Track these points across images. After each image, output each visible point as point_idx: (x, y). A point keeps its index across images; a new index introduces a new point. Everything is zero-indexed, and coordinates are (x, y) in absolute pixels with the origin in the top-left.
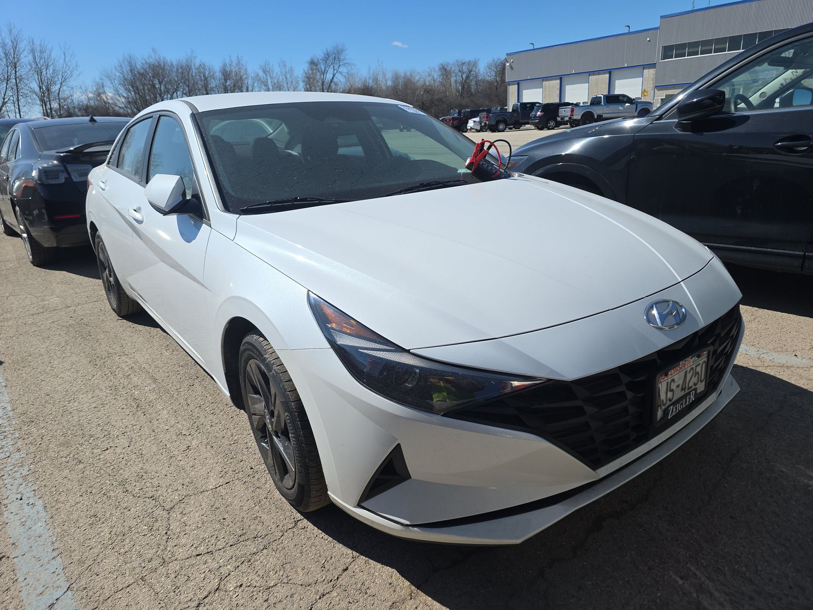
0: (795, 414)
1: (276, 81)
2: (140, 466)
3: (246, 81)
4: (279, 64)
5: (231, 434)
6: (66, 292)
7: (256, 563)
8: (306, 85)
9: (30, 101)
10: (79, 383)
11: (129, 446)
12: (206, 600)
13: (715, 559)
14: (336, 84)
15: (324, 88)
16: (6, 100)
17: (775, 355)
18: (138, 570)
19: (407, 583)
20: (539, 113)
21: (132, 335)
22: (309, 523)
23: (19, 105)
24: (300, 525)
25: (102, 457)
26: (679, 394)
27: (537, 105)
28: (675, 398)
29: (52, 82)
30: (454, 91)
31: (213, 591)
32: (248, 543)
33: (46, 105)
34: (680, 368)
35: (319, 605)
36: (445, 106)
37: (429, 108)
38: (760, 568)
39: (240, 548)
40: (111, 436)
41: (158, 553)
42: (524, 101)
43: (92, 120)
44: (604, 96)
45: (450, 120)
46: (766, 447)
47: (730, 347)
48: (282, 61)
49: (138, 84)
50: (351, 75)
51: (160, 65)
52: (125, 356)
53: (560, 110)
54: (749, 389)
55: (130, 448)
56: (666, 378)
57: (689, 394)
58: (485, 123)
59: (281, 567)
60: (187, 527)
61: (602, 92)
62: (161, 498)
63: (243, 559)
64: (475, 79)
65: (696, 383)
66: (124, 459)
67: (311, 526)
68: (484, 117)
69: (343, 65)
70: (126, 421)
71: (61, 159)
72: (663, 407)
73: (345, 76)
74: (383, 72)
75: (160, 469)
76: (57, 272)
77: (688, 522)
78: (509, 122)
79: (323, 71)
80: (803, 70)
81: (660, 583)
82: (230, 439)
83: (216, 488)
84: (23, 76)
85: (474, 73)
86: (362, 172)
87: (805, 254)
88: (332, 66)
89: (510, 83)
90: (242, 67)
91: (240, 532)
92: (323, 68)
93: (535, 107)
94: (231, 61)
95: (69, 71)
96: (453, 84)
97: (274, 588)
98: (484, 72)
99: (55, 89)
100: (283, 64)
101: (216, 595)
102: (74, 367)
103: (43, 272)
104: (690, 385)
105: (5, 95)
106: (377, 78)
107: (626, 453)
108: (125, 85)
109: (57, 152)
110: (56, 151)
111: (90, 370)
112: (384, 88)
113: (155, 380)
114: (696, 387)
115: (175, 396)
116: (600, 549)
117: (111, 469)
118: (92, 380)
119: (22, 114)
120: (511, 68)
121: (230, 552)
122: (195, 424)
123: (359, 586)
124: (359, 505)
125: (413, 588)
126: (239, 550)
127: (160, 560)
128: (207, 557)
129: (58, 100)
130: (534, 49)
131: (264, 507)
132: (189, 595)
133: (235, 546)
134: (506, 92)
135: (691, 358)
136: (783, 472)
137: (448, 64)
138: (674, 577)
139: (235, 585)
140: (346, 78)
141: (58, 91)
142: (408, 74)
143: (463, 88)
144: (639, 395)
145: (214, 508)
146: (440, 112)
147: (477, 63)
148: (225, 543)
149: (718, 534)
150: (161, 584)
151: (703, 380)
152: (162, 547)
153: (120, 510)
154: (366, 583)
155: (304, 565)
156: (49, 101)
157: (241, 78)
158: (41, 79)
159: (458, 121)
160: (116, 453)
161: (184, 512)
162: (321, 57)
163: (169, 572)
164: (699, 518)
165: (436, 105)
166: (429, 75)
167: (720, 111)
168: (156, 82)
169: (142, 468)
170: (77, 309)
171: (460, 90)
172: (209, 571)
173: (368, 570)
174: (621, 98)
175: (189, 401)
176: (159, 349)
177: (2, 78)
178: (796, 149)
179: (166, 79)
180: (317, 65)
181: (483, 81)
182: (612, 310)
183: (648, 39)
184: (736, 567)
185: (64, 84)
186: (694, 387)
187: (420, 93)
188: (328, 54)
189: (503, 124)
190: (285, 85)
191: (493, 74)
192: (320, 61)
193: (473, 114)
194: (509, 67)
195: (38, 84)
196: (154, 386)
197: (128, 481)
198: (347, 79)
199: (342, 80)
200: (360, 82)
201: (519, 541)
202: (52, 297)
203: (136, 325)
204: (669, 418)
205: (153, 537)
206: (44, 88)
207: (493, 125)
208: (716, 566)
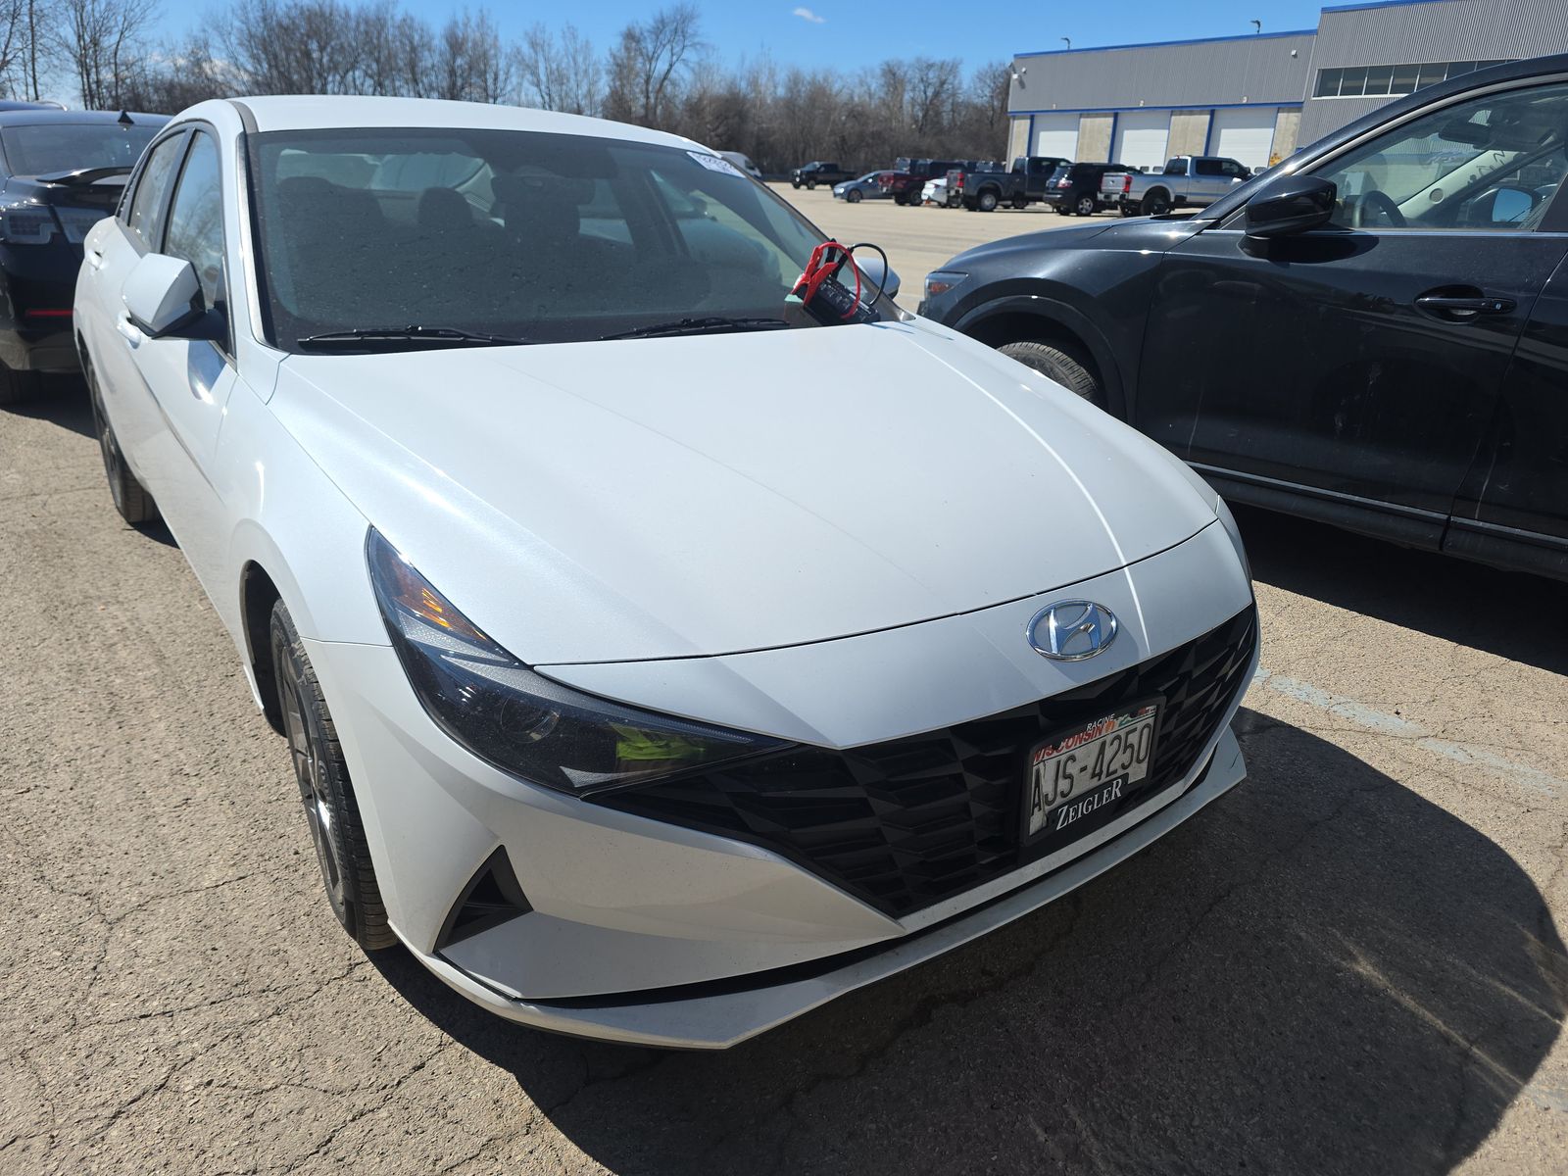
0: (1359, 828)
1: (554, 66)
2: (83, 829)
3: (494, 62)
4: (564, 33)
5: (276, 780)
6: (39, 464)
7: (251, 1041)
8: (613, 80)
9: (56, 62)
10: (11, 651)
11: (71, 789)
12: (134, 1107)
13: (1121, 1097)
14: (674, 84)
15: (650, 89)
16: (9, 58)
17: (1359, 708)
18: (19, 1037)
19: (529, 1102)
20: (1063, 181)
21: (142, 563)
22: (376, 970)
23: (34, 70)
24: (358, 973)
25: (13, 805)
26: (1083, 784)
27: (1063, 164)
28: (1075, 792)
29: (103, 29)
30: (907, 120)
31: (151, 1091)
32: (246, 1000)
33: (88, 75)
34: (1089, 735)
35: (346, 1133)
36: (887, 149)
37: (854, 150)
38: (1196, 1123)
39: (228, 1009)
40: (43, 764)
41: (68, 1006)
42: (1041, 154)
43: (125, 119)
44: (1193, 158)
45: (889, 179)
46: (1283, 887)
47: (1218, 698)
48: (569, 28)
49: (277, 47)
50: (705, 68)
51: (322, 15)
52: (116, 606)
53: (1105, 179)
54: (1290, 772)
55: (73, 792)
56: (1055, 754)
57: (1109, 784)
58: (957, 192)
59: (296, 1052)
60: (137, 960)
61: (1192, 149)
62: (104, 897)
63: (228, 1031)
64: (950, 101)
65: (1126, 764)
66: (56, 813)
67: (377, 976)
68: (955, 179)
69: (691, 46)
70: (81, 736)
71: (46, 196)
72: (1047, 808)
73: (693, 70)
74: (770, 69)
75: (119, 839)
76: (33, 421)
77: (1094, 1022)
78: (1003, 194)
79: (650, 54)
80: (1516, 153)
81: (1004, 1137)
82: (272, 792)
83: (217, 886)
84: (46, 12)
85: (950, 86)
86: (569, 285)
87: (1449, 518)
88: (668, 47)
89: (1016, 115)
90: (489, 31)
91: (237, 978)
92: (650, 48)
93: (1058, 169)
94: (468, 18)
95: (139, 8)
96: (907, 108)
97: (271, 1092)
98: (970, 87)
99: (108, 41)
100: (571, 33)
101: (156, 1098)
102: (10, 618)
103: (5, 420)
104: (1111, 769)
105: (6, 47)
106: (758, 78)
107: (970, 889)
108: (251, 47)
109: (39, 181)
110: (39, 177)
111: (39, 628)
112: (769, 101)
113: (161, 659)
114: (1126, 771)
115: (192, 694)
116: (912, 1062)
117: (24, 830)
118: (38, 648)
119: (39, 87)
120: (1022, 84)
121: (207, 1015)
122: (214, 755)
123: (434, 1101)
124: (436, 953)
125: (538, 1112)
126: (225, 1013)
127: (69, 1021)
128: (161, 1023)
129: (113, 66)
130: (1069, 51)
131: (299, 932)
132: (103, 1093)
133: (220, 1004)
134: (1006, 130)
135: (1116, 718)
136: (1300, 938)
137: (900, 64)
138: (1033, 1125)
139: (197, 1081)
140: (695, 73)
141: (115, 46)
142: (820, 78)
143: (924, 116)
144: (995, 783)
145: (201, 926)
146: (877, 160)
147: (957, 67)
148: (201, 998)
149: (1140, 1048)
150: (56, 1068)
151: (1143, 760)
152: (78, 995)
153: (18, 914)
154: (450, 1097)
155: (339, 1054)
156: (97, 67)
157: (485, 53)
158: (82, 19)
159: (904, 182)
160: (42, 799)
161: (141, 930)
162: (648, 27)
163: (77, 1045)
164: (1115, 1016)
165: (868, 145)
166: (862, 83)
167: (1324, 223)
168: (314, 46)
169: (85, 835)
170: (50, 501)
171: (920, 118)
172: (157, 1049)
173: (463, 1071)
174: (1225, 166)
175: (215, 708)
176: (187, 597)
177: (4, 12)
178: (1454, 312)
179: (333, 43)
180: (638, 42)
181: (967, 105)
182: (961, 614)
183: (1293, 53)
184: (1154, 1116)
185: (126, 34)
186: (1121, 772)
187: (840, 119)
188: (662, 21)
189: (993, 197)
190: (572, 77)
191: (987, 92)
192: (646, 34)
193: (936, 171)
194: (1017, 83)
195: (76, 29)
196: (156, 671)
197: (50, 857)
198: (698, 76)
199: (688, 76)
200: (723, 83)
201: (725, 1045)
202: (7, 472)
203: (157, 544)
204: (1058, 828)
205: (66, 974)
206: (87, 39)
207: (970, 197)
208: (1117, 1111)
